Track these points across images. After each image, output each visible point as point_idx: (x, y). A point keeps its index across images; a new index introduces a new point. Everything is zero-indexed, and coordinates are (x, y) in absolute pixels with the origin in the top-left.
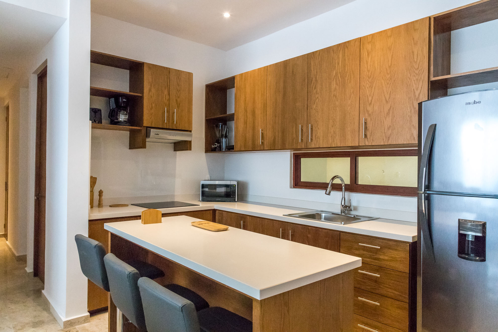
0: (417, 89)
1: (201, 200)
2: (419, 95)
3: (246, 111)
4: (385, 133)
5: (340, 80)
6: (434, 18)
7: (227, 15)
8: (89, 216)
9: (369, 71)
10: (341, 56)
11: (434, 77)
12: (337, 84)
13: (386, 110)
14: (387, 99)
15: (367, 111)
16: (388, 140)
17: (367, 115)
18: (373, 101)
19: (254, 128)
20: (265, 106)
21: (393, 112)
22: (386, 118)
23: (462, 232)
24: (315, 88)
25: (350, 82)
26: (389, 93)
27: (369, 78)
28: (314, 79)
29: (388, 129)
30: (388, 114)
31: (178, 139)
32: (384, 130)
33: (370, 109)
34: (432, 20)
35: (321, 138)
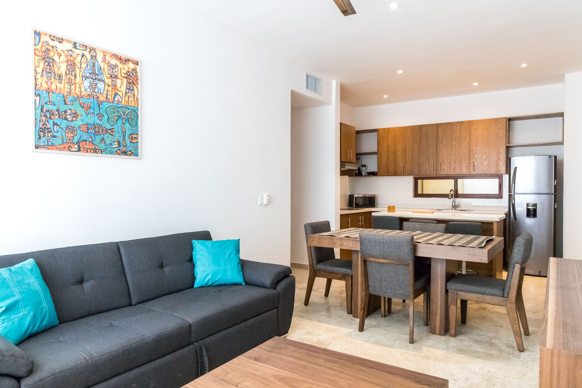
0: (500, 149)
1: (354, 207)
2: (501, 152)
3: (388, 151)
4: (484, 168)
5: (458, 140)
6: (508, 118)
7: (386, 96)
8: (340, 213)
9: (475, 138)
10: (458, 128)
11: (508, 144)
12: (456, 142)
13: (485, 158)
14: (485, 152)
15: (474, 157)
16: (486, 171)
17: (474, 159)
18: (477, 153)
19: (395, 162)
20: (405, 150)
21: (488, 159)
22: (484, 161)
23: (528, 208)
24: (442, 143)
25: (464, 142)
26: (486, 150)
27: (475, 141)
28: (441, 138)
29: (486, 166)
30: (486, 159)
31: (348, 168)
32: (484, 166)
33: (476, 156)
34: (507, 119)
35: (446, 170)
